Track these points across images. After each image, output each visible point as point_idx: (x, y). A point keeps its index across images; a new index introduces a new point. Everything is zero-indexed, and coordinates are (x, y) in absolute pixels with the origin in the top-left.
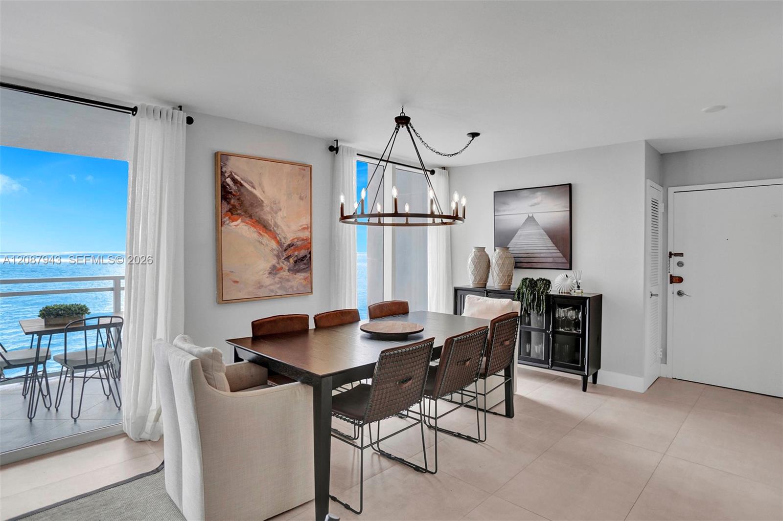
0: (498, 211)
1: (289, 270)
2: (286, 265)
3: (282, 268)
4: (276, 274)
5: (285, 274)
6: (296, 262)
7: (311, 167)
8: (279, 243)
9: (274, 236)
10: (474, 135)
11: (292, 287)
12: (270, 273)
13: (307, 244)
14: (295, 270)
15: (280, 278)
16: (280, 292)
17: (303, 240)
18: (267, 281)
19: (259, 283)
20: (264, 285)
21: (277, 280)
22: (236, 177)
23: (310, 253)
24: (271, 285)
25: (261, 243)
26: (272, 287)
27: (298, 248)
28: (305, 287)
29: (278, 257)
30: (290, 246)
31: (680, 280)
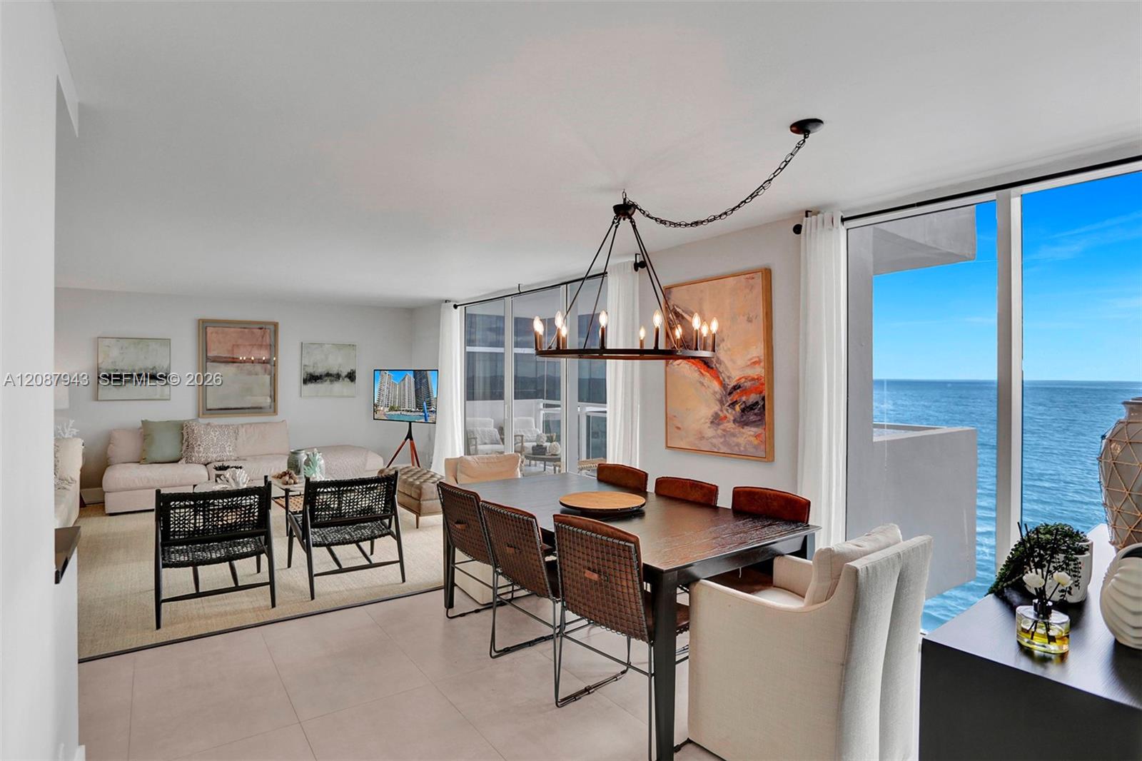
1: (735, 421)
2: (731, 414)
3: (726, 417)
4: (719, 424)
5: (730, 426)
6: (743, 410)
7: (763, 271)
8: (723, 385)
9: (716, 374)
11: (738, 445)
12: (712, 422)
13: (760, 386)
14: (742, 422)
15: (724, 430)
16: (724, 449)
17: (753, 379)
18: (709, 432)
19: (700, 433)
20: (706, 436)
21: (720, 432)
22: (678, 310)
23: (763, 399)
24: (713, 437)
25: (702, 384)
26: (714, 441)
27: (746, 392)
28: (756, 447)
29: (721, 402)
30: (735, 388)
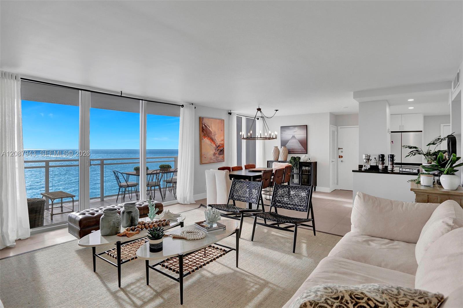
0: (282, 133)
1: (218, 154)
2: (217, 152)
3: (216, 153)
4: (215, 155)
5: (217, 155)
6: (220, 151)
7: (224, 120)
8: (216, 145)
9: (215, 143)
10: (277, 110)
11: (219, 160)
12: (214, 155)
13: (223, 145)
14: (220, 154)
15: (216, 157)
16: (216, 161)
17: (222, 144)
18: (213, 158)
19: (211, 158)
20: (212, 159)
21: (215, 157)
22: (205, 124)
23: (224, 148)
24: (214, 159)
25: (211, 145)
26: (214, 160)
27: (221, 147)
28: (222, 159)
29: (216, 150)
30: (219, 146)
31: (342, 157)
